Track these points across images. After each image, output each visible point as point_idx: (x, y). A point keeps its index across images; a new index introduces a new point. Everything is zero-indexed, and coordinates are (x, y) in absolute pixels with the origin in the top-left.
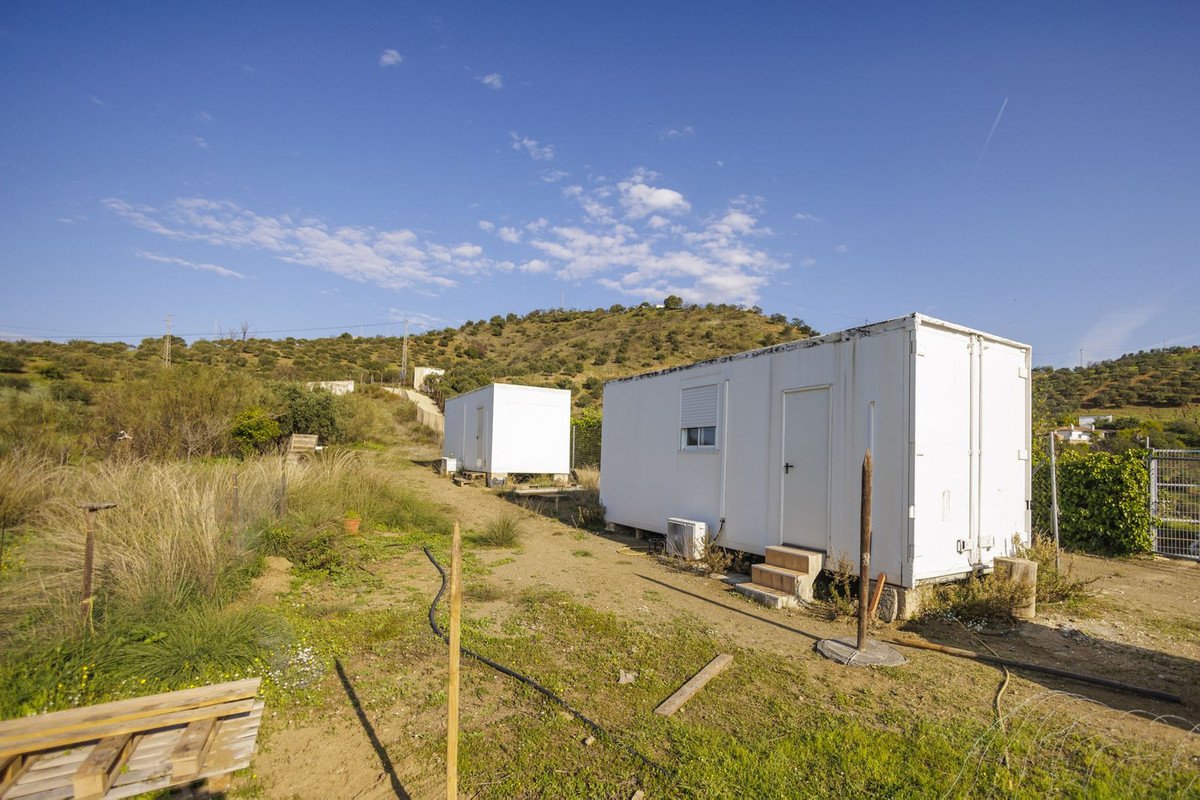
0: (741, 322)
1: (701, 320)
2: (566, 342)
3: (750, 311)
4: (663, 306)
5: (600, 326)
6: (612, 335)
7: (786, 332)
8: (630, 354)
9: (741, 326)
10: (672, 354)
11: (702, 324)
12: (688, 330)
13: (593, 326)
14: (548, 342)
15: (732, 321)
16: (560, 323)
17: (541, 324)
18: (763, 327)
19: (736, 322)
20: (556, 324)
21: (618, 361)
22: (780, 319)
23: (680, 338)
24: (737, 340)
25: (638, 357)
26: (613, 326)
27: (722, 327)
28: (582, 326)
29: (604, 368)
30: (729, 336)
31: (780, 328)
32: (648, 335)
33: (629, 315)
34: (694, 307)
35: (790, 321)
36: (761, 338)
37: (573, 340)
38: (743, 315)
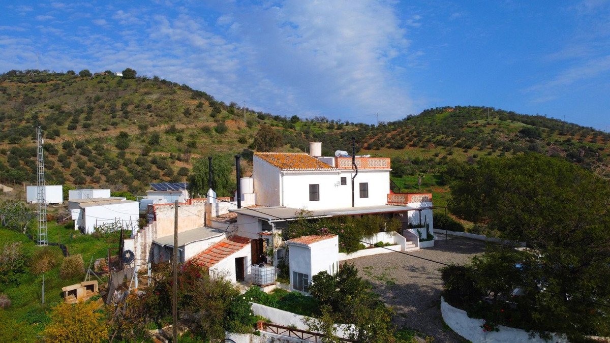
1: (146, 94)
2: (44, 103)
4: (121, 75)
5: (71, 90)
6: (82, 99)
8: (95, 121)
10: (123, 121)
11: (146, 97)
12: (136, 101)
13: (66, 90)
14: (28, 101)
16: (38, 84)
17: (19, 84)
20: (33, 84)
21: (86, 126)
23: (130, 108)
25: (99, 123)
26: (82, 91)
27: (158, 101)
28: (56, 88)
29: (75, 132)
30: (163, 107)
32: (107, 104)
33: (95, 81)
34: (144, 79)
37: (50, 102)
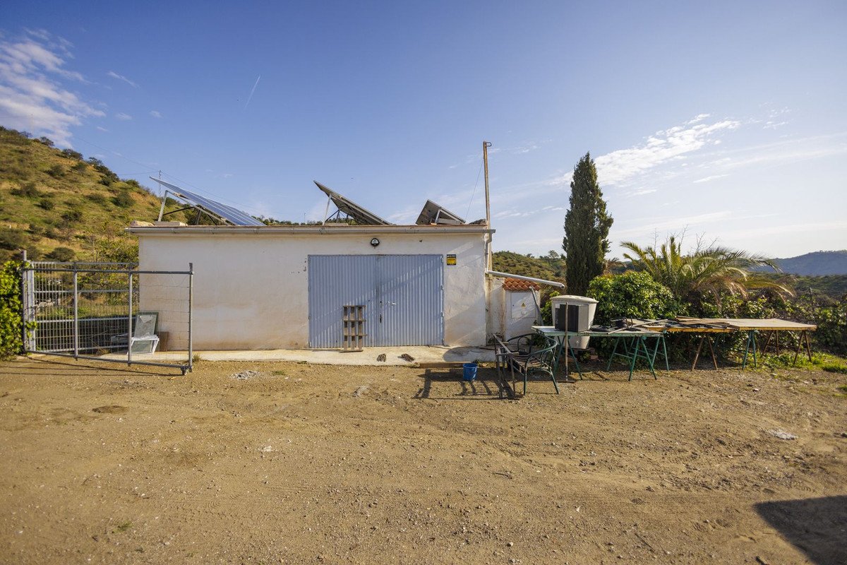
0: (23, 148)
3: (36, 141)
7: (80, 167)
9: (21, 152)
15: (9, 145)
18: (52, 158)
19: (15, 147)
22: (76, 156)
24: (16, 165)
31: (74, 163)
35: (86, 158)
36: (48, 169)
38: (27, 143)
